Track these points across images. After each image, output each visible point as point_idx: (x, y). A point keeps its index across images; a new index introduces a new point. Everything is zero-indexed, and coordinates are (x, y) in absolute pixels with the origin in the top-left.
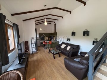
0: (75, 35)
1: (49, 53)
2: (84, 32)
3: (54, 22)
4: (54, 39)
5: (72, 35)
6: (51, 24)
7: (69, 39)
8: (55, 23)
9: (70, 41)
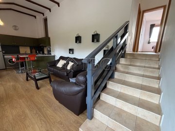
0: (80, 42)
1: (27, 80)
2: (93, 36)
3: (43, 14)
4: (46, 52)
5: (76, 42)
6: (35, 17)
7: (71, 51)
8: (45, 16)
9: (73, 53)
